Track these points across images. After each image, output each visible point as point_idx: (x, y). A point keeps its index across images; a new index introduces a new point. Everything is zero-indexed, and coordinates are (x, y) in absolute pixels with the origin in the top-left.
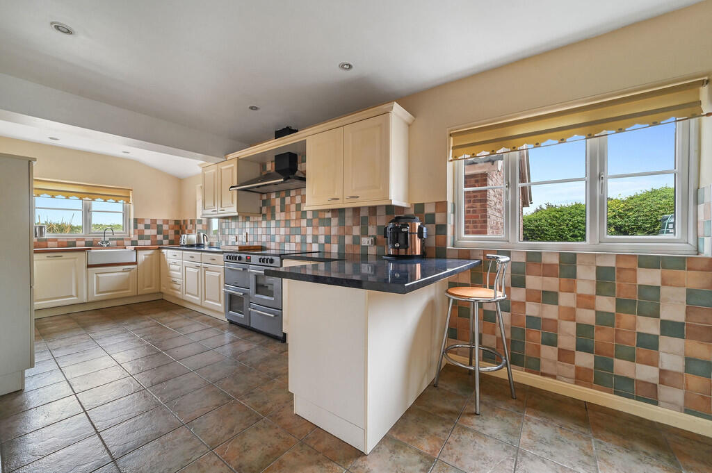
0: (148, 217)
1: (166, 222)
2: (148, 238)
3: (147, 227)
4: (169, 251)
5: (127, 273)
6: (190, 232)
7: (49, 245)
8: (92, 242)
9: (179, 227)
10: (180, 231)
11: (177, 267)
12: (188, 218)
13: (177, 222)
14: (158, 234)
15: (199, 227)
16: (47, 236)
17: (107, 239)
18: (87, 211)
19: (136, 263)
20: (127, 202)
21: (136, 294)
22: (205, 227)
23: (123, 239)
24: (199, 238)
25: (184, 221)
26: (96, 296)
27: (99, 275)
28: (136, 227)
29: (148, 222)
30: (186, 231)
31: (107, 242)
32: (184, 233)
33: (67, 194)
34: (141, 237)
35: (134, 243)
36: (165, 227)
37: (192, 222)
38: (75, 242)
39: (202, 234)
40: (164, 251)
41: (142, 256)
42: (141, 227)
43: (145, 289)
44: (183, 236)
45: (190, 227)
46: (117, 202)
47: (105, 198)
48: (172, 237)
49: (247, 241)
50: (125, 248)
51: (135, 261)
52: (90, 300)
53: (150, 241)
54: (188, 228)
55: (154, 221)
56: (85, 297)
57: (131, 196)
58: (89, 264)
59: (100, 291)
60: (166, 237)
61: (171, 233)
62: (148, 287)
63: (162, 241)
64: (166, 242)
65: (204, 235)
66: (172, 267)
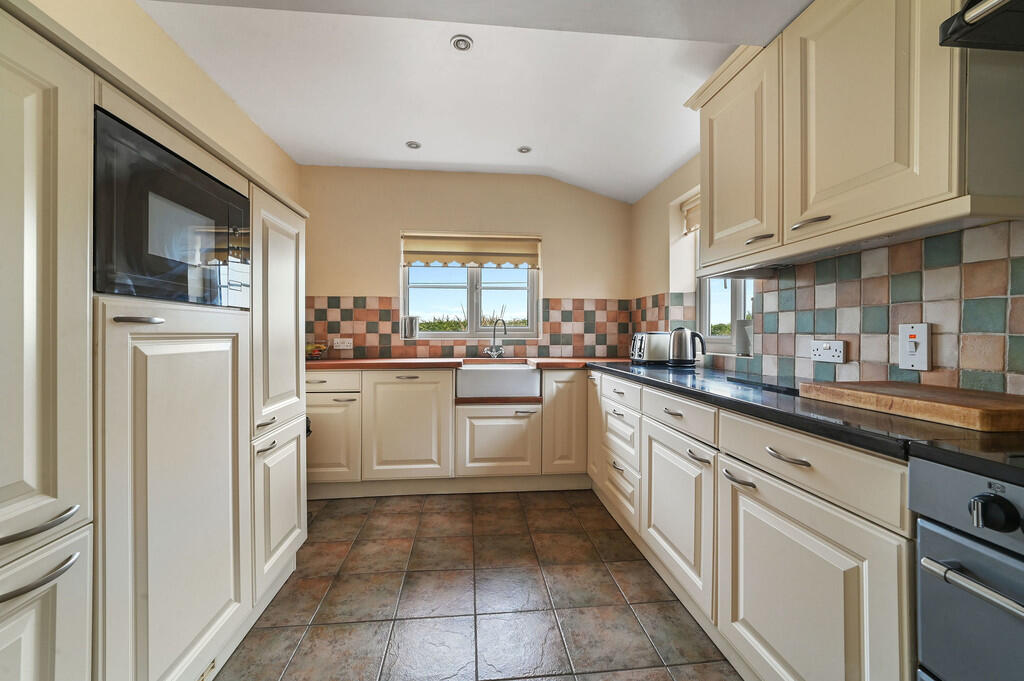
0: (567, 295)
1: (602, 304)
2: (567, 340)
3: (567, 317)
4: (606, 377)
5: (523, 422)
6: (653, 328)
7: (419, 353)
8: (476, 347)
9: (630, 316)
10: (630, 325)
11: (628, 431)
12: (647, 292)
13: (624, 305)
14: (586, 331)
15: (676, 313)
16: (419, 335)
17: (499, 342)
18: (474, 288)
19: (538, 400)
20: (534, 267)
21: (537, 471)
22: (690, 314)
23: (524, 343)
24: (680, 342)
25: (639, 301)
26: (470, 466)
27: (477, 422)
28: (546, 318)
29: (568, 306)
30: (644, 324)
31: (498, 348)
32: (640, 331)
33: (445, 257)
34: (557, 338)
35: (543, 352)
36: (601, 317)
37: (657, 301)
38: (452, 347)
39: (688, 333)
40: (595, 375)
41: (554, 382)
42: (555, 316)
43: (557, 462)
44: (639, 336)
45: (652, 314)
46: (516, 266)
47: (499, 258)
48: (613, 338)
49: (933, 366)
50: (526, 362)
51: (538, 395)
52: (461, 473)
53: (570, 348)
54: (649, 318)
55: (579, 303)
56: (451, 466)
57: (539, 253)
58: (459, 396)
59: (477, 456)
60: (601, 340)
61: (612, 329)
62: (560, 458)
63: (593, 348)
64: (601, 350)
65: (694, 335)
66: (613, 422)
